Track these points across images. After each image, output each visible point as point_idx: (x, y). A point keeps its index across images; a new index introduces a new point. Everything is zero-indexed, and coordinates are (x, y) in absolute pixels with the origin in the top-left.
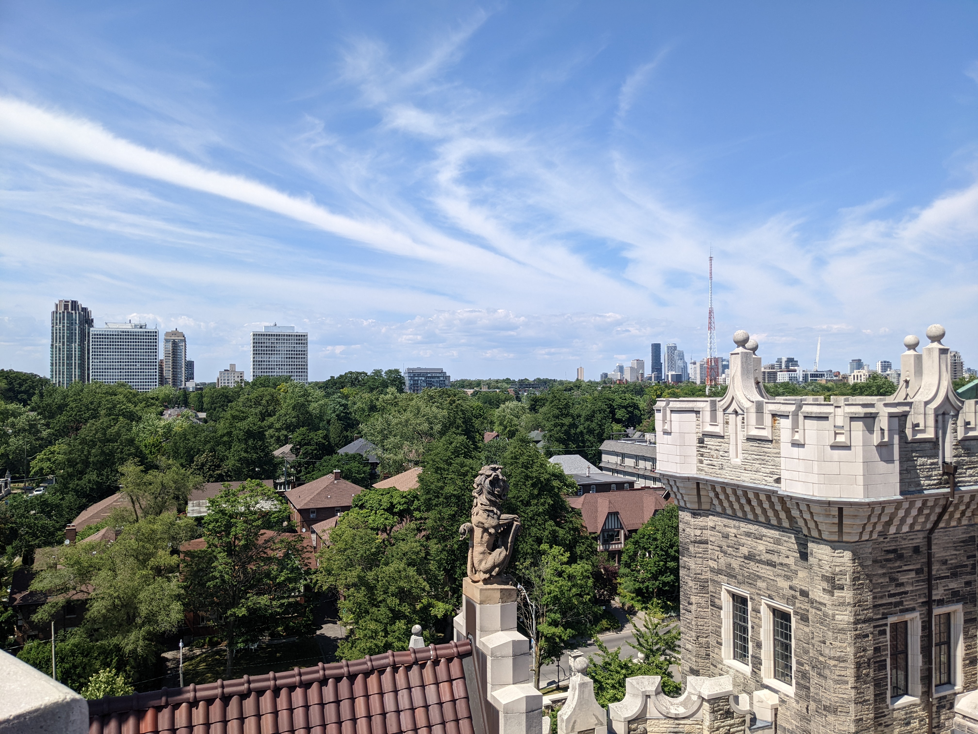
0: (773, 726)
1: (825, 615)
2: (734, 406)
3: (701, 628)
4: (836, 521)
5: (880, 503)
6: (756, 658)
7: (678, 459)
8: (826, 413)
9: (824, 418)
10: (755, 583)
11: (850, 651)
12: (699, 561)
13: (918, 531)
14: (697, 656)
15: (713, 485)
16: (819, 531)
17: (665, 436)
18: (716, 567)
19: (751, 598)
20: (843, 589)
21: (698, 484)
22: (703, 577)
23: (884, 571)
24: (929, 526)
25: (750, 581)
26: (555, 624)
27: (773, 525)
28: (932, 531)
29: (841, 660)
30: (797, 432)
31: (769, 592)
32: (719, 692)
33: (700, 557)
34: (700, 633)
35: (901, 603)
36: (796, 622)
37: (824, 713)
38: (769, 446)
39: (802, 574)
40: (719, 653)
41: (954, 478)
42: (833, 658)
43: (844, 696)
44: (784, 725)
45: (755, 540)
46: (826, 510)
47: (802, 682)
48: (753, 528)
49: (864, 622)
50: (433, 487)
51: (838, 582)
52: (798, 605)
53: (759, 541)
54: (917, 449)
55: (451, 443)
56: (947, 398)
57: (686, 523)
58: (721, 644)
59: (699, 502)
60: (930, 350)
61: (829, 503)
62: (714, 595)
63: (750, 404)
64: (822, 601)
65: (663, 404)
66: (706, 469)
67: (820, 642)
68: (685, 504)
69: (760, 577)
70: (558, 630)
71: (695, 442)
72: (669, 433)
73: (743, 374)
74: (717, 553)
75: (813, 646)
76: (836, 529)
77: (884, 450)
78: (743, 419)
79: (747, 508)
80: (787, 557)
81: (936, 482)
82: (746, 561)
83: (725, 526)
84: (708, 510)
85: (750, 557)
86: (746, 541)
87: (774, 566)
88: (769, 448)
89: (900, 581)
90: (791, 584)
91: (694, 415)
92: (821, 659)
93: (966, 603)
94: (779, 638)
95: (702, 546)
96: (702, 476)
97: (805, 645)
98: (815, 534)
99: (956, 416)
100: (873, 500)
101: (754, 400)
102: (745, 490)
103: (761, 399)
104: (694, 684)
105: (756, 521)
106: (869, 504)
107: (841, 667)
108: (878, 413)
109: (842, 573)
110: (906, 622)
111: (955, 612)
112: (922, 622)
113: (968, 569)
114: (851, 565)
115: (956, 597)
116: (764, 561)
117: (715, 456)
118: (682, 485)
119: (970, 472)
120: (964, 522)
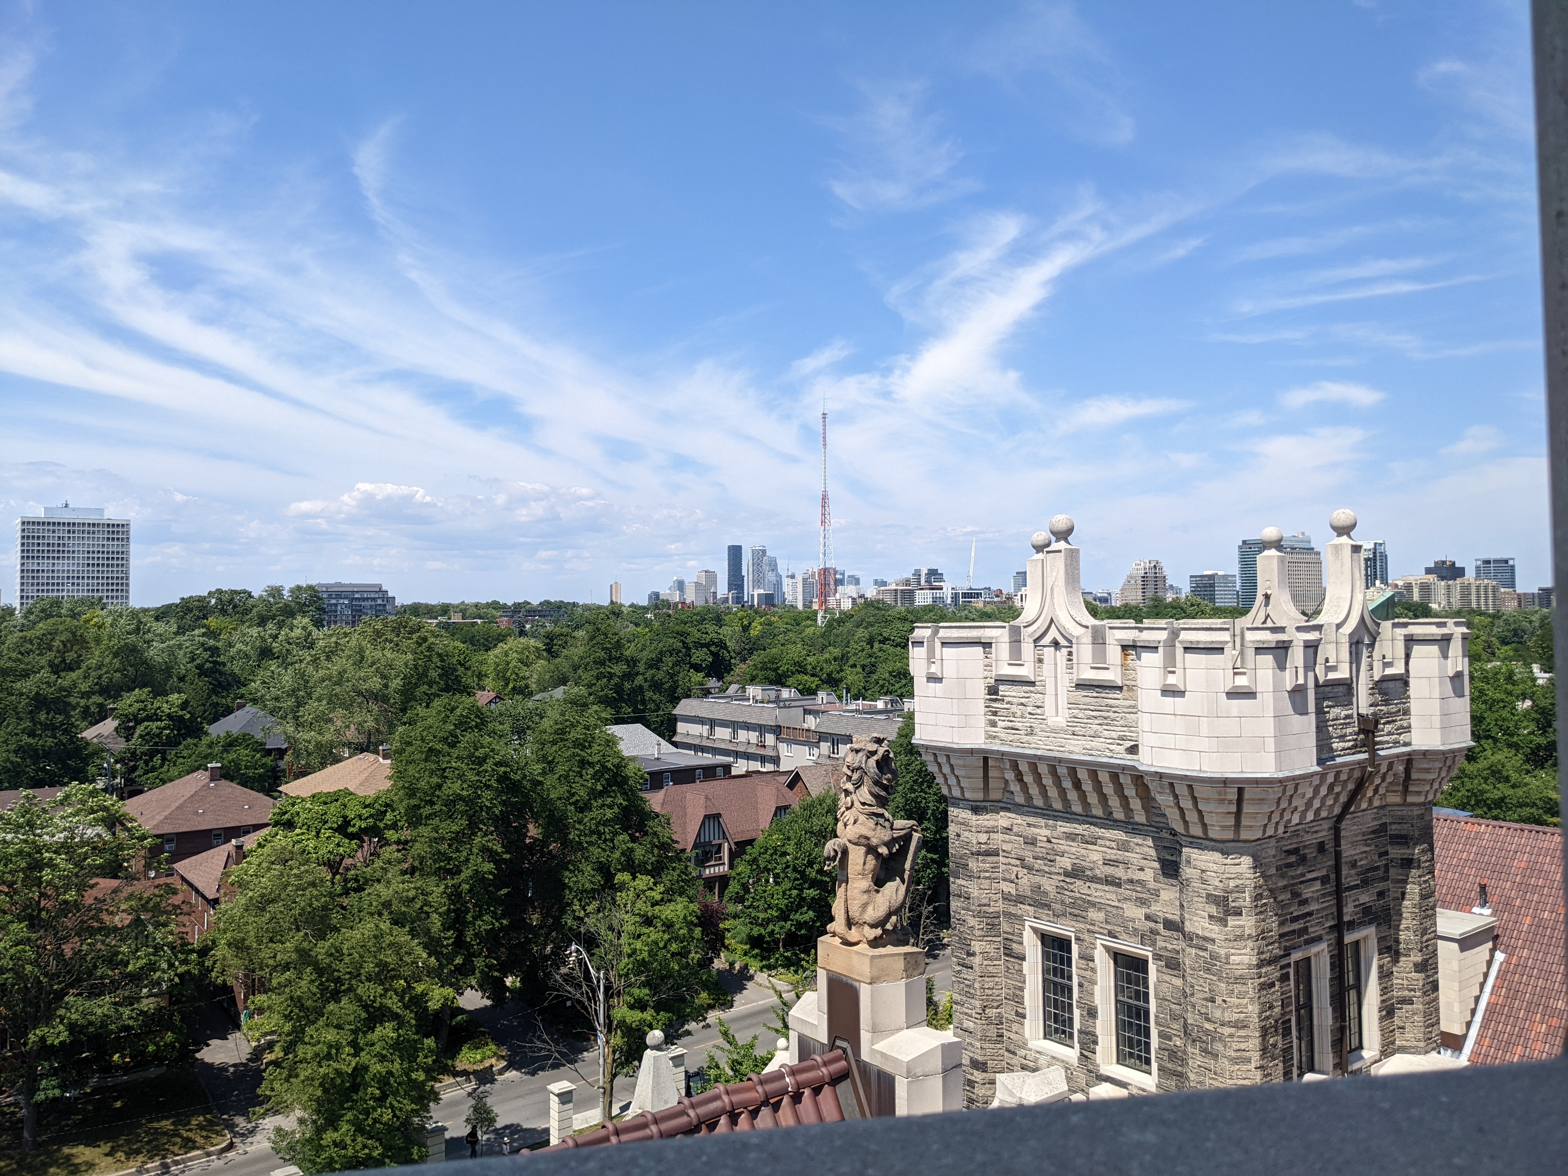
1: (1214, 957)
2: (1053, 634)
3: (990, 992)
4: (1233, 808)
5: (1294, 778)
6: (1087, 1033)
7: (955, 721)
8: (1220, 642)
9: (1215, 649)
10: (1084, 914)
11: (1253, 1009)
12: (986, 884)
13: (1323, 819)
14: (984, 1038)
15: (1014, 761)
16: (1204, 826)
17: (931, 685)
18: (1013, 892)
19: (1078, 939)
20: (1240, 914)
21: (986, 759)
22: (991, 910)
23: (1285, 883)
24: (1337, 811)
25: (1076, 912)
26: (639, 1005)
27: (1116, 821)
28: (1340, 818)
29: (1240, 1025)
30: (1174, 672)
31: (1108, 927)
33: (986, 878)
34: (987, 1000)
35: (1305, 930)
36: (1158, 971)
38: (1116, 696)
39: (1165, 895)
40: (1020, 1031)
41: (1374, 737)
42: (1229, 1024)
43: (1245, 1082)
45: (1085, 846)
46: (1220, 794)
47: (1170, 1065)
48: (1079, 829)
49: (1269, 963)
50: (422, 784)
51: (1233, 904)
52: (1160, 944)
53: (1090, 847)
54: (1330, 695)
55: (452, 710)
56: (1362, 618)
57: (962, 824)
58: (1023, 1016)
59: (986, 788)
60: (1339, 548)
61: (1226, 782)
62: (1010, 937)
63: (1082, 630)
64: (1208, 935)
65: (927, 633)
66: (1001, 735)
67: (1206, 999)
68: (963, 793)
69: (1093, 905)
70: (647, 1016)
71: (982, 693)
72: (939, 680)
73: (1067, 583)
74: (1015, 869)
75: (1194, 1007)
76: (1231, 821)
77: (1298, 696)
78: (1070, 654)
79: (1072, 795)
80: (1142, 869)
81: (1351, 743)
82: (1068, 880)
83: (1029, 825)
84: (1000, 802)
85: (1076, 873)
86: (1067, 848)
87: (1119, 885)
88: (1118, 700)
89: (1304, 896)
90: (1148, 911)
91: (981, 649)
92: (1207, 1026)
93: (1379, 925)
94: (1125, 999)
95: (990, 859)
96: (996, 746)
97: (1173, 1006)
98: (1196, 830)
99: (1372, 645)
101: (1088, 624)
102: (1073, 768)
103: (1097, 622)
104: (1010, 1087)
105: (1087, 816)
106: (1280, 781)
107: (1239, 1037)
108: (1291, 641)
109: (1240, 889)
110: (1309, 959)
111: (1365, 938)
112: (1331, 957)
113: (1381, 873)
114: (1252, 876)
115: (1368, 915)
116: (1100, 879)
117: (1019, 714)
118: (961, 762)
119: (1389, 728)
120: (1376, 802)
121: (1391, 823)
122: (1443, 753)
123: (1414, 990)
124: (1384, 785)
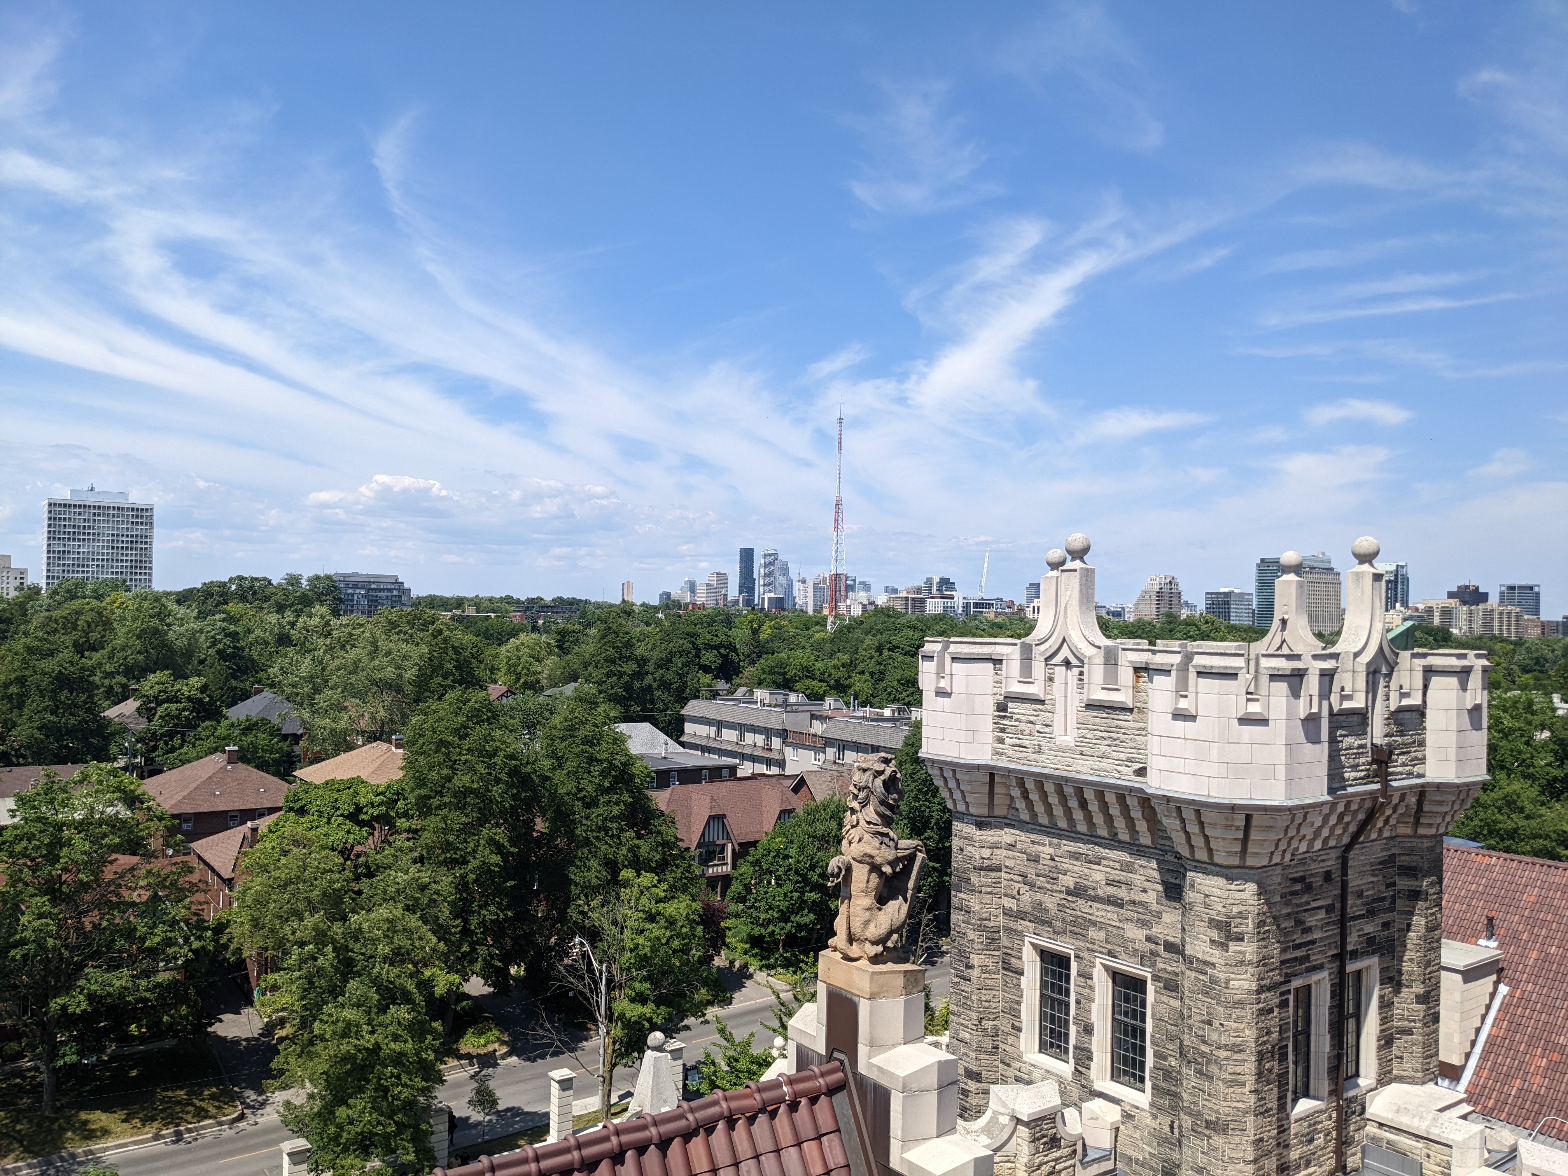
0: (1113, 1156)
1: (1214, 981)
2: (1065, 653)
3: (987, 1005)
4: (1240, 835)
5: (1303, 807)
6: (1082, 1049)
7: (962, 736)
8: (1235, 668)
9: (1230, 675)
10: (1084, 932)
11: (1250, 1034)
12: (987, 898)
13: (1331, 848)
14: (979, 1049)
15: (1021, 779)
16: (1210, 851)
17: (940, 699)
18: (1015, 908)
19: (1077, 957)
20: (1242, 940)
21: (992, 776)
22: (991, 925)
23: (1289, 910)
24: (1346, 840)
25: (1077, 930)
26: (640, 999)
27: (1120, 842)
28: (1349, 847)
29: (1236, 1049)
30: (1186, 696)
31: (1109, 947)
32: (1043, 1108)
33: (989, 893)
34: (984, 1012)
35: (1306, 958)
36: (1156, 991)
37: (1207, 1132)
38: (1126, 717)
39: (1167, 918)
40: (1016, 1044)
41: (1387, 767)
42: (1225, 1047)
43: (1239, 1105)
44: (1130, 1152)
45: (1088, 865)
46: (1227, 819)
47: (1164, 1085)
48: (1083, 848)
49: (1269, 989)
50: (433, 775)
51: (1235, 930)
52: (1160, 965)
53: (1093, 866)
54: (1344, 724)
55: (465, 702)
56: (1381, 648)
57: (965, 838)
58: (1020, 1030)
59: (991, 803)
60: (1358, 576)
61: (1233, 808)
62: (1009, 952)
63: (1095, 650)
64: (1209, 959)
65: (938, 647)
66: (1010, 753)
67: (1203, 1022)
68: (967, 807)
69: (1094, 924)
70: (647, 1010)
71: (991, 709)
72: (948, 695)
73: (1081, 602)
74: (1017, 885)
75: (1191, 1028)
76: (1238, 848)
77: (1311, 725)
78: (1081, 673)
79: (1078, 815)
80: (1145, 891)
81: (1363, 774)
82: (1070, 898)
83: (1033, 842)
84: (1004, 817)
85: (1078, 892)
86: (1069, 867)
87: (1121, 906)
88: (1127, 721)
89: (1308, 925)
90: (1149, 932)
91: (991, 665)
92: (1203, 1048)
93: (1382, 955)
94: (1122, 1018)
95: (992, 874)
96: (1003, 763)
97: (1170, 1027)
98: (1201, 855)
99: (1389, 675)
100: (1297, 802)
101: (1101, 645)
102: (1080, 787)
103: (1110, 643)
104: (1003, 1098)
105: (1091, 836)
106: (1290, 809)
107: (1236, 1060)
108: (1307, 669)
109: (1243, 915)
110: (1309, 986)
111: (1368, 968)
112: (1332, 985)
113: (1387, 903)
114: (1256, 903)
115: (1372, 946)
116: (1101, 898)
117: (1027, 732)
118: (967, 777)
119: (1402, 758)
120: (1386, 834)
121: (1400, 854)
122: (1457, 786)
123: (1414, 1021)
124: (1395, 816)
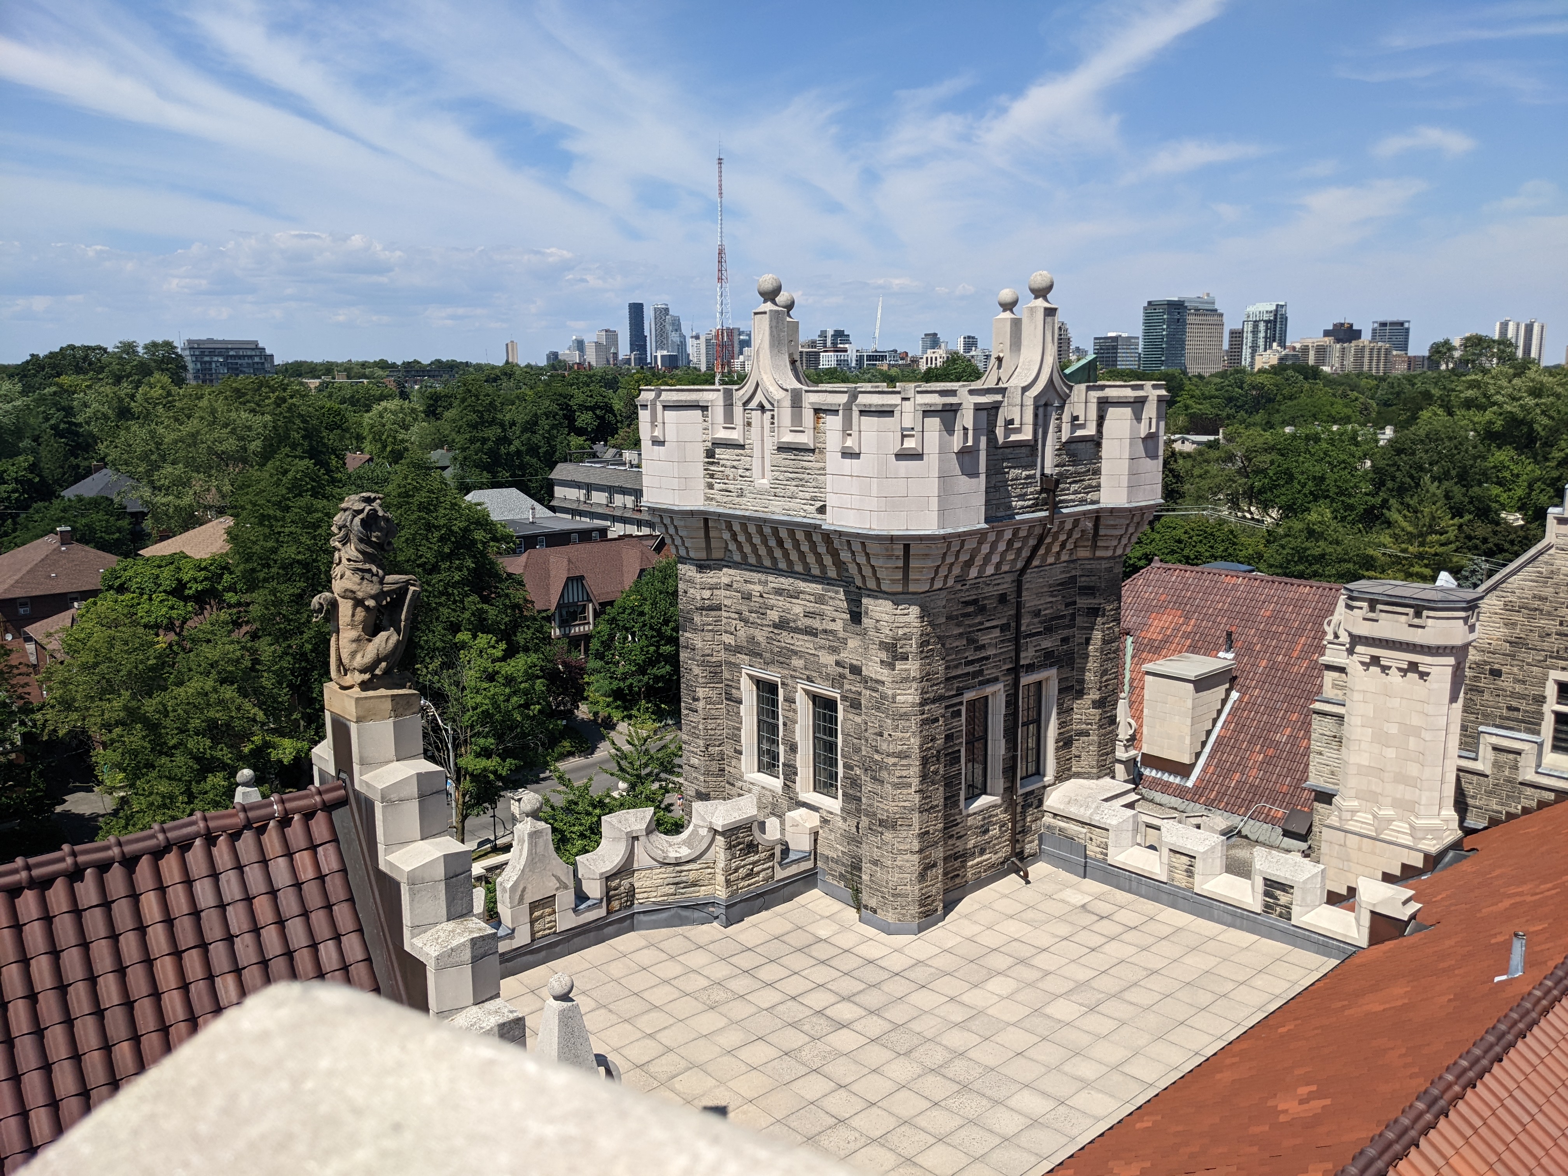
0: (812, 857)
1: (884, 697)
2: (759, 397)
3: (713, 732)
4: (900, 563)
5: (959, 535)
6: (789, 766)
7: (675, 483)
8: (890, 405)
9: (886, 413)
10: (788, 661)
11: (915, 742)
12: (709, 636)
13: (1006, 573)
14: (707, 773)
15: (728, 521)
16: (878, 580)
17: (656, 448)
18: (733, 643)
19: (783, 684)
20: (907, 659)
21: (706, 521)
22: (714, 660)
23: (961, 630)
24: (1020, 565)
25: (782, 660)
26: (486, 753)
27: (814, 576)
28: (1023, 571)
29: (903, 756)
30: (850, 435)
31: (808, 673)
32: (738, 819)
33: (710, 631)
34: (710, 740)
35: (980, 672)
36: (844, 710)
37: (880, 829)
38: (809, 458)
39: (852, 643)
40: (738, 766)
41: (1055, 496)
42: (894, 755)
43: (906, 804)
44: (826, 852)
45: (789, 599)
46: (887, 550)
47: (851, 792)
48: (785, 582)
49: (933, 701)
51: (901, 650)
52: (847, 687)
53: (794, 601)
54: (1010, 456)
55: (285, 473)
56: (1051, 381)
57: (689, 581)
58: (740, 753)
59: (708, 548)
60: (1032, 310)
61: (892, 539)
62: (730, 683)
63: (783, 394)
64: (879, 678)
65: (651, 395)
66: (718, 497)
67: (875, 734)
68: (688, 552)
69: (795, 653)
70: (492, 763)
71: (701, 456)
72: (662, 443)
73: (773, 346)
74: (734, 622)
75: (867, 740)
76: (900, 576)
77: (967, 458)
78: (773, 417)
79: (778, 553)
80: (834, 620)
81: (1031, 502)
82: (776, 631)
83: (746, 581)
84: (722, 560)
85: (782, 625)
86: (775, 602)
87: (816, 635)
88: (809, 461)
89: (981, 643)
90: (837, 657)
91: (700, 412)
92: (877, 756)
93: (1061, 667)
94: (822, 736)
95: (713, 613)
96: (713, 508)
97: (855, 741)
98: (871, 584)
99: (1062, 407)
101: (788, 387)
102: (776, 526)
103: (799, 386)
104: (702, 813)
105: (790, 571)
106: (944, 537)
107: (903, 765)
108: (960, 404)
109: (907, 637)
110: (986, 698)
111: (1047, 679)
112: (1007, 696)
113: (1066, 621)
114: (919, 625)
115: (1049, 659)
116: (801, 629)
117: (731, 477)
118: (682, 523)
119: (1075, 487)
120: (1064, 557)
121: (1081, 576)
122: (1130, 510)
123: (1091, 724)
124: (1071, 541)
